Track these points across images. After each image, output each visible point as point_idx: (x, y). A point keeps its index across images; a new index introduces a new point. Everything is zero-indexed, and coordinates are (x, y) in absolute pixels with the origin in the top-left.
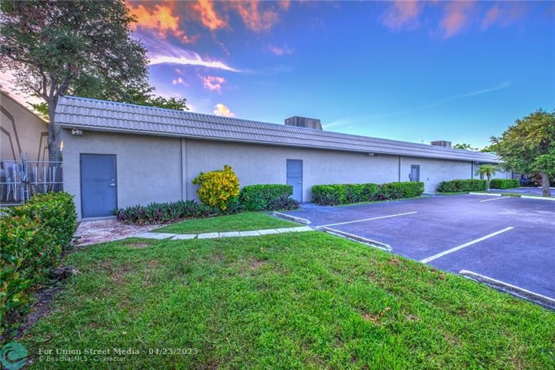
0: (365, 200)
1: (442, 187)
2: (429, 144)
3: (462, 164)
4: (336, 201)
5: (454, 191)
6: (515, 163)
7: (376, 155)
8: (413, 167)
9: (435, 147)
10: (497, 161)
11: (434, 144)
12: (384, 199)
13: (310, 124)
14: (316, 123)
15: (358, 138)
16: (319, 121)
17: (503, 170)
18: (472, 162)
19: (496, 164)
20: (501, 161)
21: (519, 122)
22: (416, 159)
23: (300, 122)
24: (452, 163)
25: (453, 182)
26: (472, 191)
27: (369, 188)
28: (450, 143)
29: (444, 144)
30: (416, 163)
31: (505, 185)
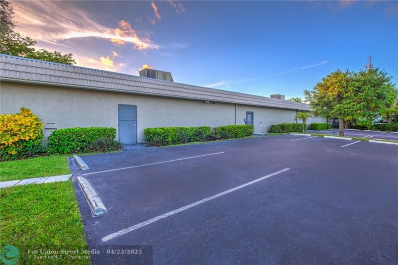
0: (197, 141)
1: (271, 129)
2: (269, 97)
3: (289, 111)
4: (164, 142)
5: (279, 132)
6: (320, 111)
7: (213, 103)
8: (248, 113)
9: (272, 99)
10: (309, 109)
11: (272, 96)
12: (215, 139)
13: (160, 76)
14: (166, 76)
15: (194, 88)
16: (170, 73)
17: (313, 116)
18: (297, 111)
19: (308, 111)
20: (312, 110)
21: (324, 79)
22: (252, 107)
23: (150, 74)
24: (281, 111)
25: (280, 125)
26: (291, 132)
27: (201, 130)
28: (284, 96)
29: (279, 97)
30: (250, 110)
31: (320, 128)
